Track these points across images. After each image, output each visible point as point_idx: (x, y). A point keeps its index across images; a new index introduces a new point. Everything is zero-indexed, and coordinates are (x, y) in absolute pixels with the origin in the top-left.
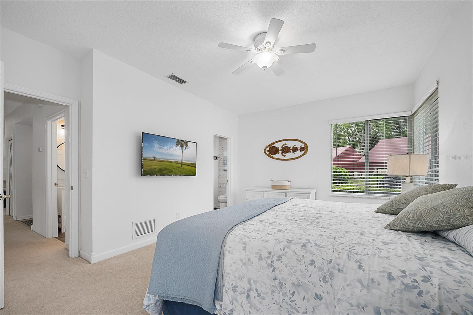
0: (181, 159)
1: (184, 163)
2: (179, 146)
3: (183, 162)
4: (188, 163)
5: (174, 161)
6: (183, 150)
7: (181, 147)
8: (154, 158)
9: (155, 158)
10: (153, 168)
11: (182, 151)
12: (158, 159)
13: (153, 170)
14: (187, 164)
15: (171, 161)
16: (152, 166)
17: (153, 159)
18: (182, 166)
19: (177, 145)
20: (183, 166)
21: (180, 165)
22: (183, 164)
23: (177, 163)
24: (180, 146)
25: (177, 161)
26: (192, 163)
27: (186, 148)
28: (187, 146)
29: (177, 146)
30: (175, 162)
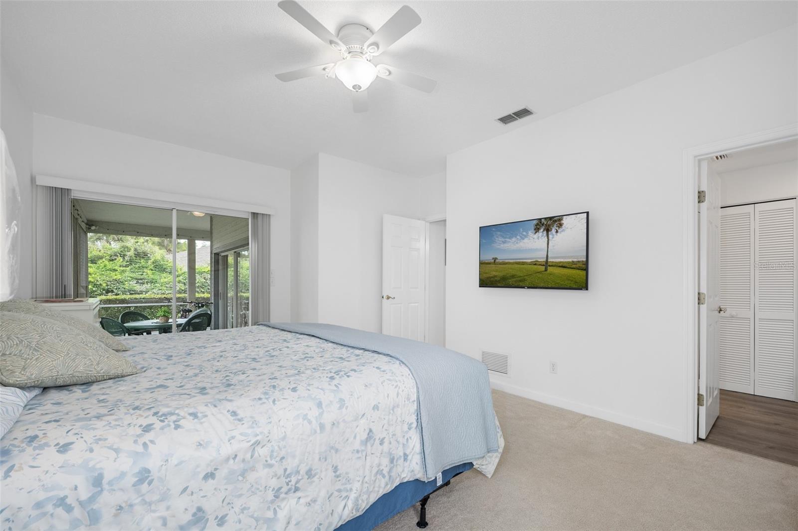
0: (545, 256)
1: (553, 262)
2: (542, 230)
3: (549, 260)
4: (561, 262)
5: (530, 261)
6: (550, 236)
7: (545, 232)
8: (495, 261)
9: (495, 259)
10: (492, 276)
11: (547, 239)
12: (501, 261)
13: (492, 279)
14: (561, 265)
15: (523, 262)
16: (491, 273)
17: (493, 261)
18: (546, 270)
19: (537, 230)
20: (550, 269)
21: (543, 268)
22: (549, 266)
23: (535, 264)
24: (544, 230)
25: (536, 261)
26: (573, 262)
27: (557, 232)
28: (561, 225)
29: (536, 233)
30: (532, 262)
